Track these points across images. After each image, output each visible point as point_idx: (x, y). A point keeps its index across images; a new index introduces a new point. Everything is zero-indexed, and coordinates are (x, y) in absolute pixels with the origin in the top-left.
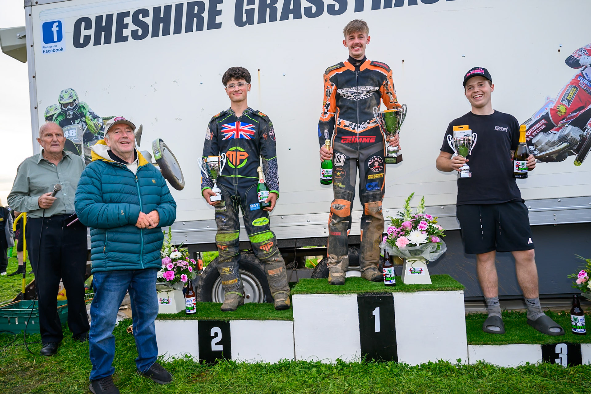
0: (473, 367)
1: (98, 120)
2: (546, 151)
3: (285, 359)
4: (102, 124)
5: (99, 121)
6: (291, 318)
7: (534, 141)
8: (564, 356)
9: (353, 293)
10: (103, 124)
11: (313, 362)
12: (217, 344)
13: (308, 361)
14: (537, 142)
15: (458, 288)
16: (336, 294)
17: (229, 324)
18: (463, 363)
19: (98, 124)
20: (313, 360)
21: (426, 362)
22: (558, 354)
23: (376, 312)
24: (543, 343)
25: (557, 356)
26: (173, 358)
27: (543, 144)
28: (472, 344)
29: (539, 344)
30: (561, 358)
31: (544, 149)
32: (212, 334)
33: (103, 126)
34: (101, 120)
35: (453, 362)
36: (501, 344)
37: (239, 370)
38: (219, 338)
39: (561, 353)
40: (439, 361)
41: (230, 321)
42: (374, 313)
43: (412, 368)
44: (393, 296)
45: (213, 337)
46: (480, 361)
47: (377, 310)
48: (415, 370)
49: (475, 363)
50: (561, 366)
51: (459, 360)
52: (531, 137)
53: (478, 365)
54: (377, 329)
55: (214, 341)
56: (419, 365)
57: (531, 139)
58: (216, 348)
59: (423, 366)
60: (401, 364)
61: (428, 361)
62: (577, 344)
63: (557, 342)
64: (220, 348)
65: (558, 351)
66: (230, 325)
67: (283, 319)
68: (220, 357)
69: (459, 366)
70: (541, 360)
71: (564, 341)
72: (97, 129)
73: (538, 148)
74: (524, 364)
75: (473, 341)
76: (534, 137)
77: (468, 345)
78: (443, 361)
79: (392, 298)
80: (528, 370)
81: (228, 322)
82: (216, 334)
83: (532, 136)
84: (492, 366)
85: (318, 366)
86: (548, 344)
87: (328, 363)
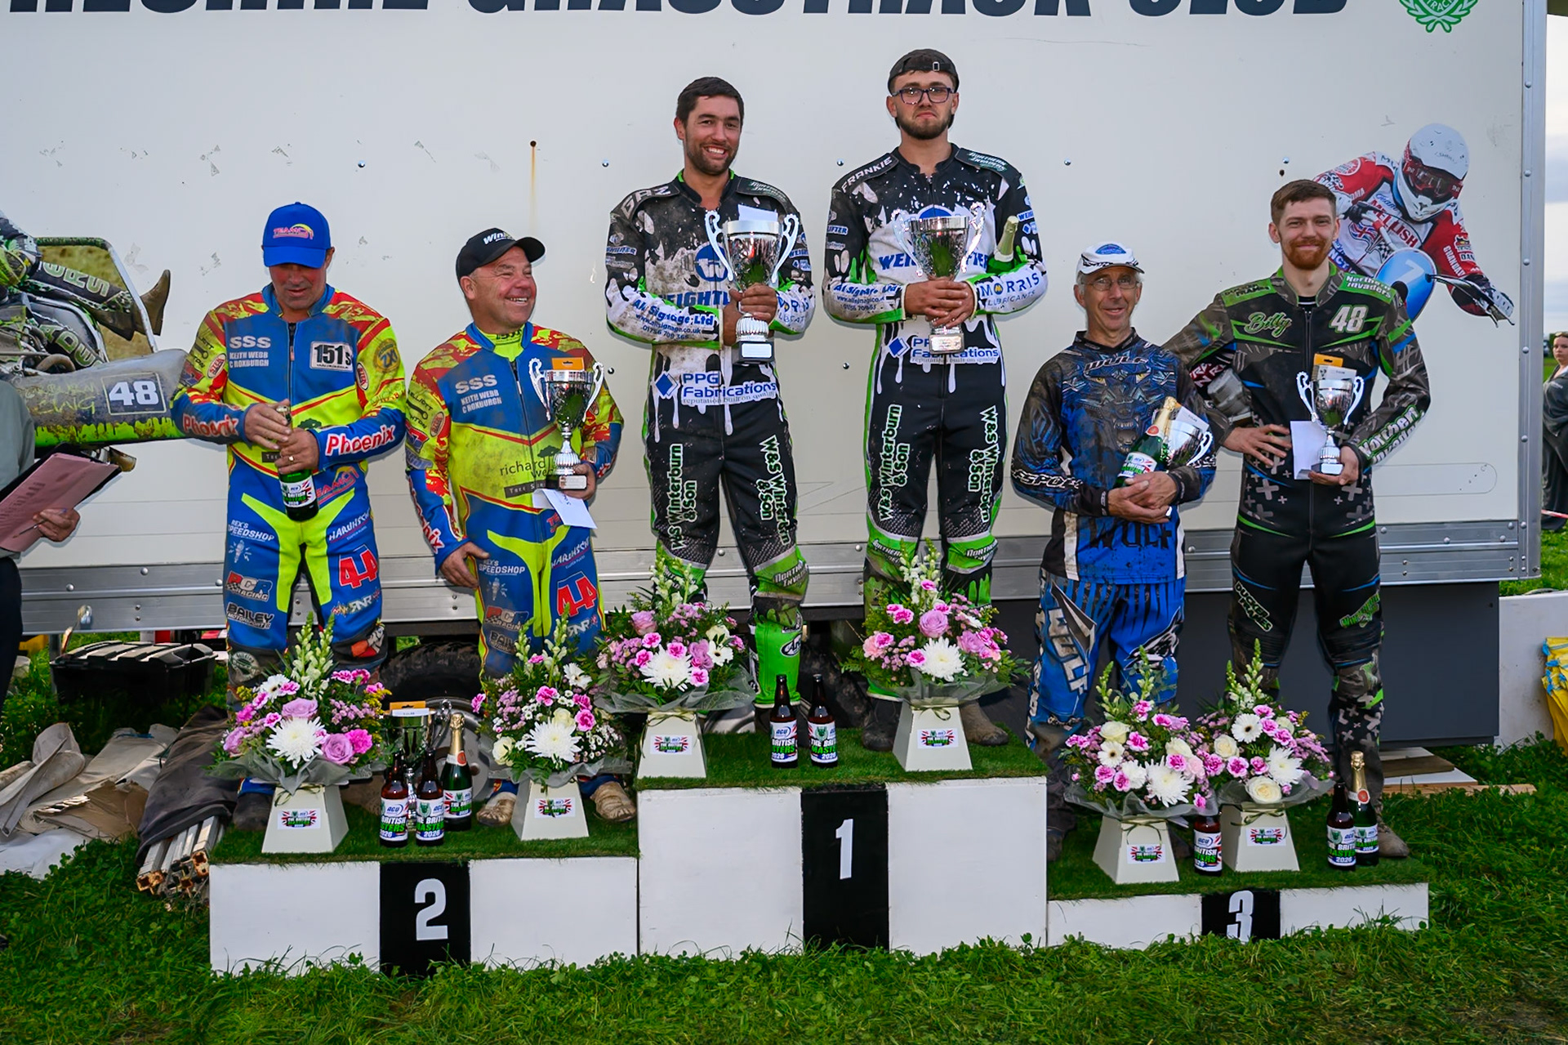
0: (1056, 952)
1: (22, 246)
2: (1236, 415)
3: (616, 954)
4: (33, 259)
5: (23, 249)
6: (631, 849)
7: (1212, 389)
8: (1246, 919)
9: (791, 785)
10: (39, 259)
11: (687, 959)
12: (432, 923)
13: (675, 957)
14: (1219, 391)
15: (1034, 770)
16: (751, 787)
17: (468, 869)
18: (1034, 943)
19: (23, 257)
20: (685, 953)
21: (954, 945)
22: (1234, 914)
23: (845, 832)
24: (1204, 889)
25: (1232, 919)
26: (309, 963)
27: (1232, 398)
28: (1058, 899)
29: (1198, 892)
30: (1239, 923)
31: (1233, 409)
32: (420, 898)
33: (36, 265)
34: (32, 247)
35: (1015, 942)
36: (1121, 896)
37: (495, 989)
38: (439, 908)
39: (1241, 911)
40: (982, 942)
41: (472, 863)
42: (839, 833)
43: (922, 963)
44: (886, 792)
45: (422, 906)
46: (1072, 937)
47: (848, 824)
48: (930, 968)
49: (1062, 942)
50: (1237, 941)
51: (1027, 938)
52: (1206, 379)
53: (1069, 948)
54: (846, 872)
55: (423, 916)
56: (939, 954)
57: (1206, 385)
58: (426, 932)
59: (947, 954)
60: (898, 952)
61: (959, 944)
62: (1273, 890)
63: (1236, 888)
64: (441, 933)
65: (1233, 907)
66: (471, 871)
67: (612, 852)
68: (441, 957)
69: (1026, 951)
70: (1197, 931)
71: (1248, 885)
72: (18, 273)
73: (1221, 405)
74: (1163, 939)
75: (1060, 891)
76: (1214, 378)
77: (1048, 900)
78: (991, 941)
79: (884, 795)
80: (1170, 953)
81: (466, 864)
82: (430, 898)
83: (1209, 376)
84: (1098, 947)
85: (697, 965)
86: (1216, 894)
87: (722, 959)
